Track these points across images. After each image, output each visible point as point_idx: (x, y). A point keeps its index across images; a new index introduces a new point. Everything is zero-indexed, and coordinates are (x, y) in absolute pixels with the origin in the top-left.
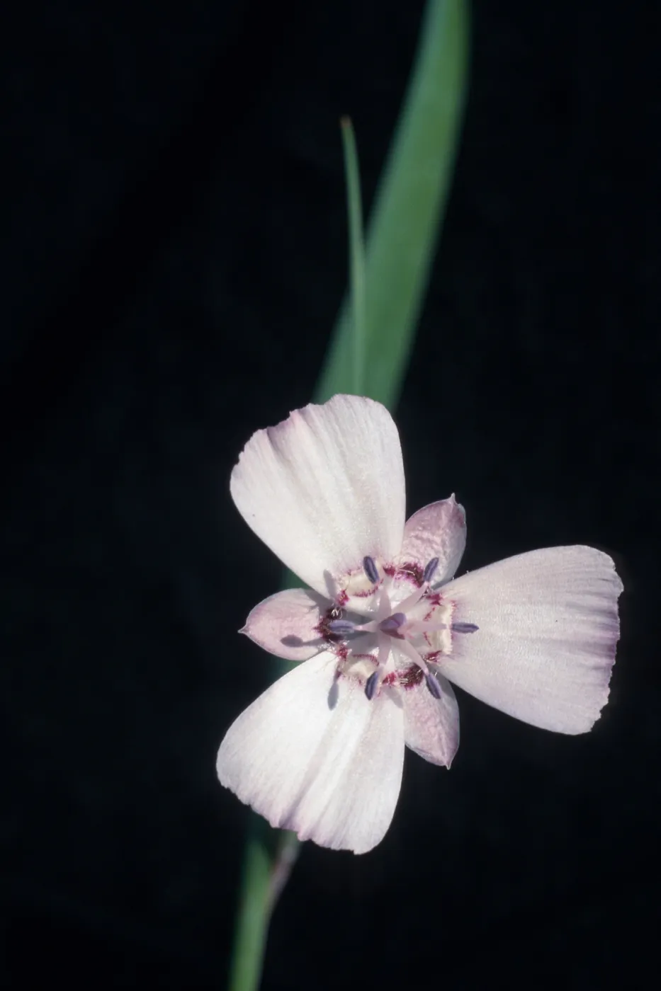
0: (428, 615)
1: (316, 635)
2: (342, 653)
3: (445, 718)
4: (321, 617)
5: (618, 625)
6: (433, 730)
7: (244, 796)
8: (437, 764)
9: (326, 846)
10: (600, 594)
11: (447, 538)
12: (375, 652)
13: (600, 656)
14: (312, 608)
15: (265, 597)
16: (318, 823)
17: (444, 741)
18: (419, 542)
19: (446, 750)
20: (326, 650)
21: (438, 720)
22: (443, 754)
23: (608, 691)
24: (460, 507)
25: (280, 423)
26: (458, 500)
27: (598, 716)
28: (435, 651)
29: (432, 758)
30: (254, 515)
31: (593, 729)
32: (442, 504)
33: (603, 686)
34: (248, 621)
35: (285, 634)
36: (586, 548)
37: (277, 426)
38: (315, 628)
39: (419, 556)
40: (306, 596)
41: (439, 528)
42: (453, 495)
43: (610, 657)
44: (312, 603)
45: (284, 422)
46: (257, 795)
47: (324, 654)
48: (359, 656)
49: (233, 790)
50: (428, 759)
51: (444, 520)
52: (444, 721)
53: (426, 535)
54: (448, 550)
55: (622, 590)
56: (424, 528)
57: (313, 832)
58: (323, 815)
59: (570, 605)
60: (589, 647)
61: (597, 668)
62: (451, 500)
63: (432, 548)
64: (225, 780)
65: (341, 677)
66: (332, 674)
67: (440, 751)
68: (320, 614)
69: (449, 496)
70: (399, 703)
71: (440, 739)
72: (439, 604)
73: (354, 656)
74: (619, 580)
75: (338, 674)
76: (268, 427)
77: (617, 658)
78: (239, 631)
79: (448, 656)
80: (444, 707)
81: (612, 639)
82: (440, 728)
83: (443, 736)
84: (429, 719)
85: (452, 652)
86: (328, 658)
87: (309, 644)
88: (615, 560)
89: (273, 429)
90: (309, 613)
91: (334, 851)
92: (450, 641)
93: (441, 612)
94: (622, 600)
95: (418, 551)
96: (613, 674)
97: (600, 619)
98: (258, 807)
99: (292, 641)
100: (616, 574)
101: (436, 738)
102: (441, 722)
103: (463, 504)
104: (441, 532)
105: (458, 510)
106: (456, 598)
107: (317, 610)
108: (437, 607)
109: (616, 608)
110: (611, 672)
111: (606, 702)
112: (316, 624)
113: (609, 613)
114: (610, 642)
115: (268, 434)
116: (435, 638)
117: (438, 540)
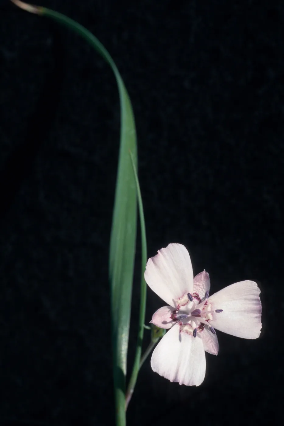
0: (204, 308)
1: (171, 320)
2: (181, 324)
3: (213, 340)
4: (171, 314)
5: (261, 303)
6: (210, 344)
7: (161, 374)
8: (214, 354)
9: (188, 385)
10: (254, 295)
11: (204, 283)
12: (190, 322)
13: (256, 313)
14: (169, 311)
15: (156, 310)
16: (184, 379)
17: (214, 347)
18: (196, 286)
19: (215, 350)
20: (175, 324)
21: (211, 341)
22: (215, 351)
23: (261, 324)
24: (207, 273)
25: (156, 256)
26: (206, 271)
27: (260, 332)
28: (207, 319)
29: (212, 353)
30: (152, 285)
31: (260, 336)
32: (202, 273)
33: (259, 322)
34: (153, 318)
35: (163, 320)
36: (248, 281)
37: (155, 256)
38: (170, 318)
39: (196, 290)
40: (167, 308)
41: (201, 280)
42: (204, 270)
43: (260, 313)
44: (169, 310)
45: (157, 255)
46: (164, 373)
47: (175, 325)
48: (185, 324)
49: (157, 373)
50: (211, 353)
51: (203, 278)
52: (213, 341)
53: (198, 283)
54: (205, 287)
55: (260, 292)
56: (197, 281)
57: (183, 382)
58: (185, 376)
59: (245, 299)
60: (253, 311)
61: (257, 317)
62: (204, 272)
63: (200, 287)
64: (154, 369)
65: (181, 332)
66: (179, 331)
67: (214, 351)
68: (171, 313)
69: (203, 271)
70: (200, 337)
71: (213, 347)
72: (207, 305)
73: (184, 325)
74: (259, 289)
75: (180, 331)
76: (152, 257)
77: (262, 314)
78: (150, 322)
79: (212, 320)
80: (212, 336)
81: (259, 308)
82: (212, 343)
83: (214, 345)
84: (208, 341)
85: (213, 319)
86: (177, 327)
87: (169, 323)
88: (257, 283)
89: (154, 257)
90: (168, 313)
91: (191, 386)
92: (211, 315)
93: (207, 307)
94: (261, 295)
95: (196, 289)
96: (262, 318)
97: (255, 302)
98: (166, 377)
99: (165, 323)
100: (258, 288)
101: (212, 347)
102: (212, 341)
103: (208, 272)
104: (202, 282)
105: (207, 274)
106: (211, 302)
107: (170, 312)
108: (206, 305)
109: (259, 298)
110: (261, 318)
111: (261, 327)
112: (170, 316)
113: (258, 300)
114: (259, 309)
115: (152, 259)
116: (207, 315)
117: (201, 284)
